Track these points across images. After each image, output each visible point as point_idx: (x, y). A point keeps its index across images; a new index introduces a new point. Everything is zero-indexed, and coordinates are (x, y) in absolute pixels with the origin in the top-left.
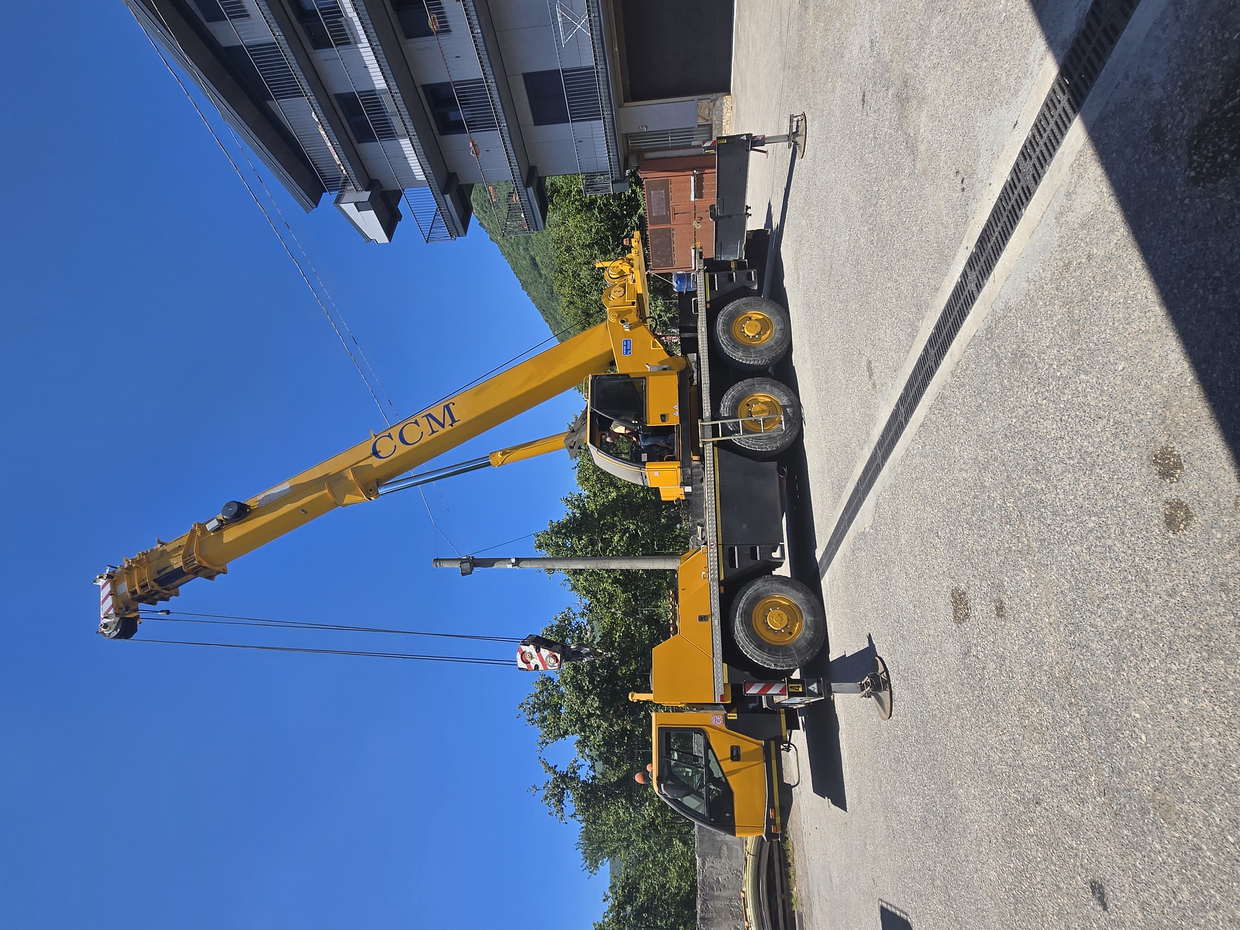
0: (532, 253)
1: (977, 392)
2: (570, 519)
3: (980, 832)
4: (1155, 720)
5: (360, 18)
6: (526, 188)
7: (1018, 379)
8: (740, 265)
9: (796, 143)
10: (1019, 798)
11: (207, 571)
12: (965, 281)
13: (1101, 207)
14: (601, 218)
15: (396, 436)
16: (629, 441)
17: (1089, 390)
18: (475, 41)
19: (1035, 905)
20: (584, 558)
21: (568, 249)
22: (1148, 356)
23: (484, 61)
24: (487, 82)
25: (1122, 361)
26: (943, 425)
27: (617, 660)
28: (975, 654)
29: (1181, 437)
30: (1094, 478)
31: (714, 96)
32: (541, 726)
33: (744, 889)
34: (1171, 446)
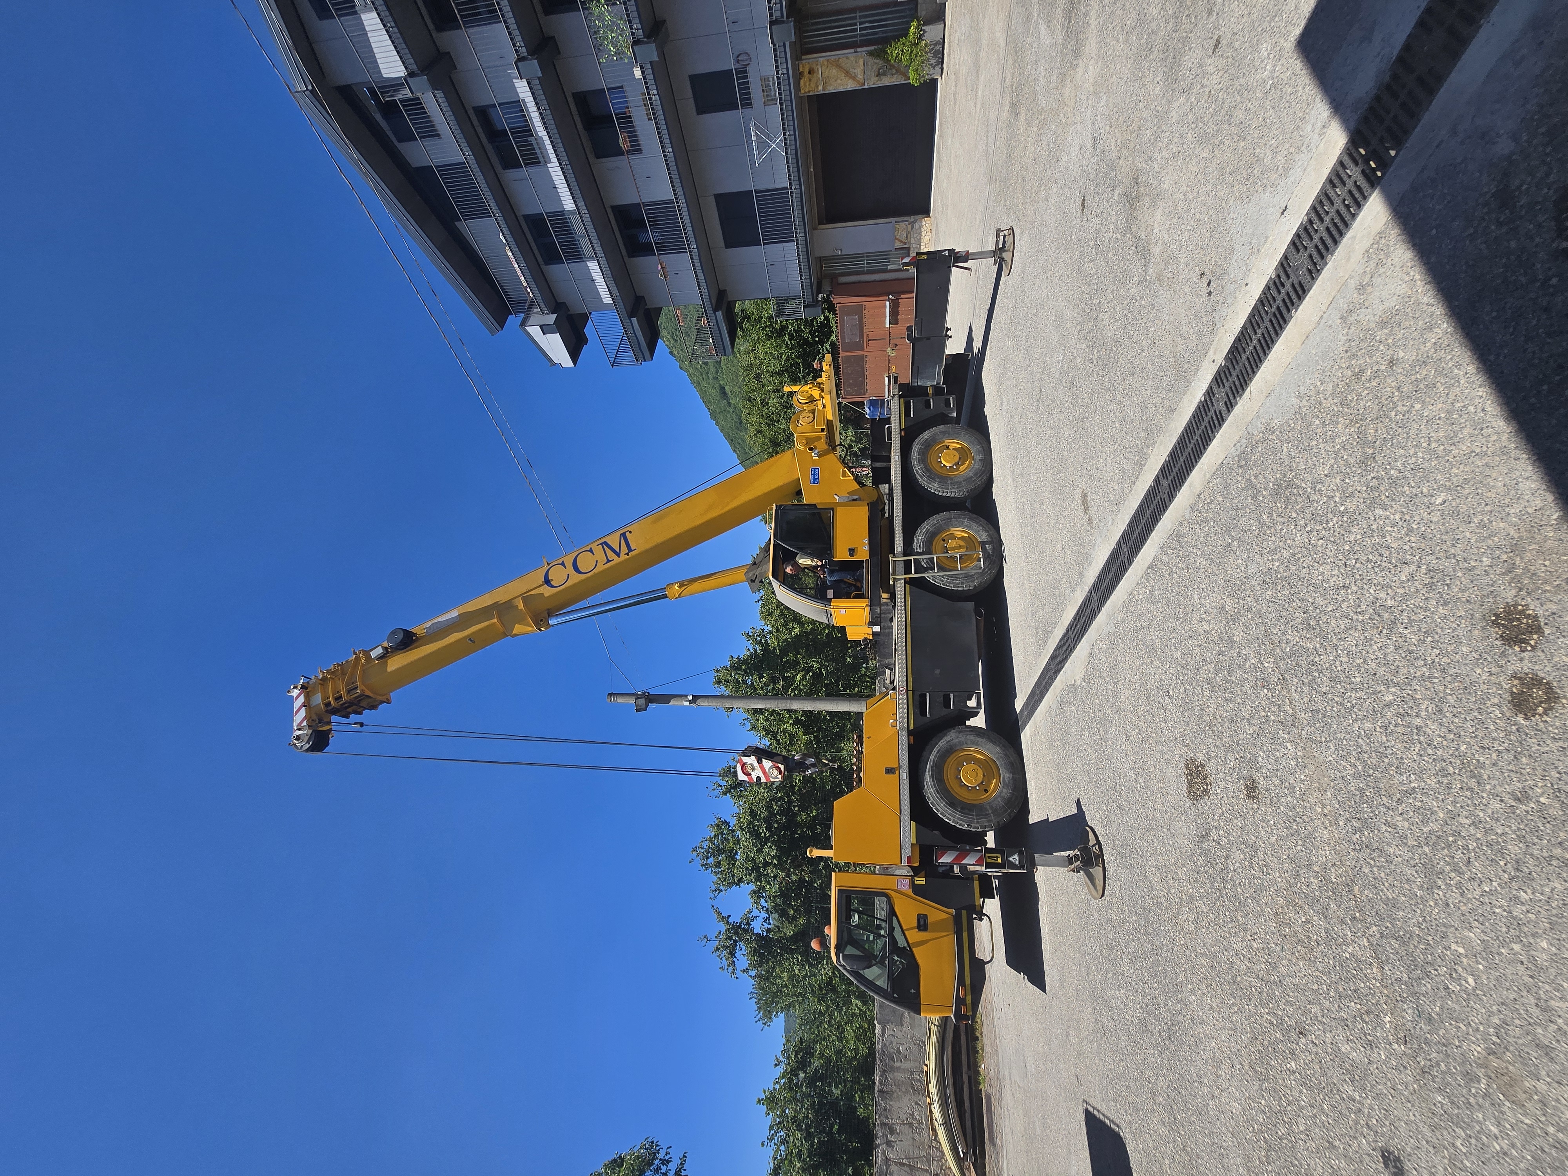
0: (722, 383)
1: (1224, 529)
2: (751, 656)
3: (1219, 1052)
4: (1490, 961)
5: (550, 137)
6: (715, 313)
7: (1282, 515)
8: (938, 390)
9: (1002, 259)
10: (1275, 1022)
11: (370, 700)
12: (1211, 400)
13: (1412, 299)
14: (792, 345)
15: (569, 565)
16: (815, 576)
17: (1389, 529)
18: (666, 161)
19: (1296, 1159)
20: (765, 697)
21: (758, 377)
22: (1484, 485)
23: (675, 181)
24: (677, 202)
25: (1442, 492)
26: (1178, 568)
27: (796, 806)
28: (1216, 839)
29: (1540, 591)
30: (1394, 639)
31: (912, 218)
32: (715, 872)
33: (926, 1062)
34: (1523, 603)
